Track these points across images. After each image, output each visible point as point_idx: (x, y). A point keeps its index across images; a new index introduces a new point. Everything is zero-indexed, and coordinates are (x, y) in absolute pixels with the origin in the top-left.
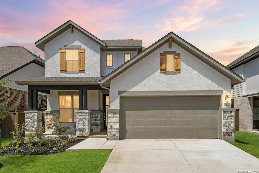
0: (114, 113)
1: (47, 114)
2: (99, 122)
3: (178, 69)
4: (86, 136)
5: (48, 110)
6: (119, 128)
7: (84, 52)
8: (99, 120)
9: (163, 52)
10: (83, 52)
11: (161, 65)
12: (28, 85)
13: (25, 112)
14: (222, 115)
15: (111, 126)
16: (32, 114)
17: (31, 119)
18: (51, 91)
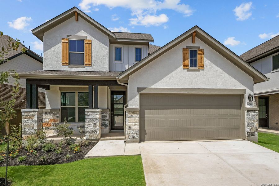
0: (134, 113)
1: (46, 113)
2: (107, 122)
3: (202, 65)
4: (97, 138)
5: (46, 109)
6: (138, 129)
7: (91, 44)
8: (107, 120)
9: (186, 47)
10: (89, 44)
11: (183, 61)
12: (27, 79)
13: (22, 110)
14: (246, 115)
15: (130, 128)
16: (32, 113)
17: (29, 118)
18: (50, 86)
